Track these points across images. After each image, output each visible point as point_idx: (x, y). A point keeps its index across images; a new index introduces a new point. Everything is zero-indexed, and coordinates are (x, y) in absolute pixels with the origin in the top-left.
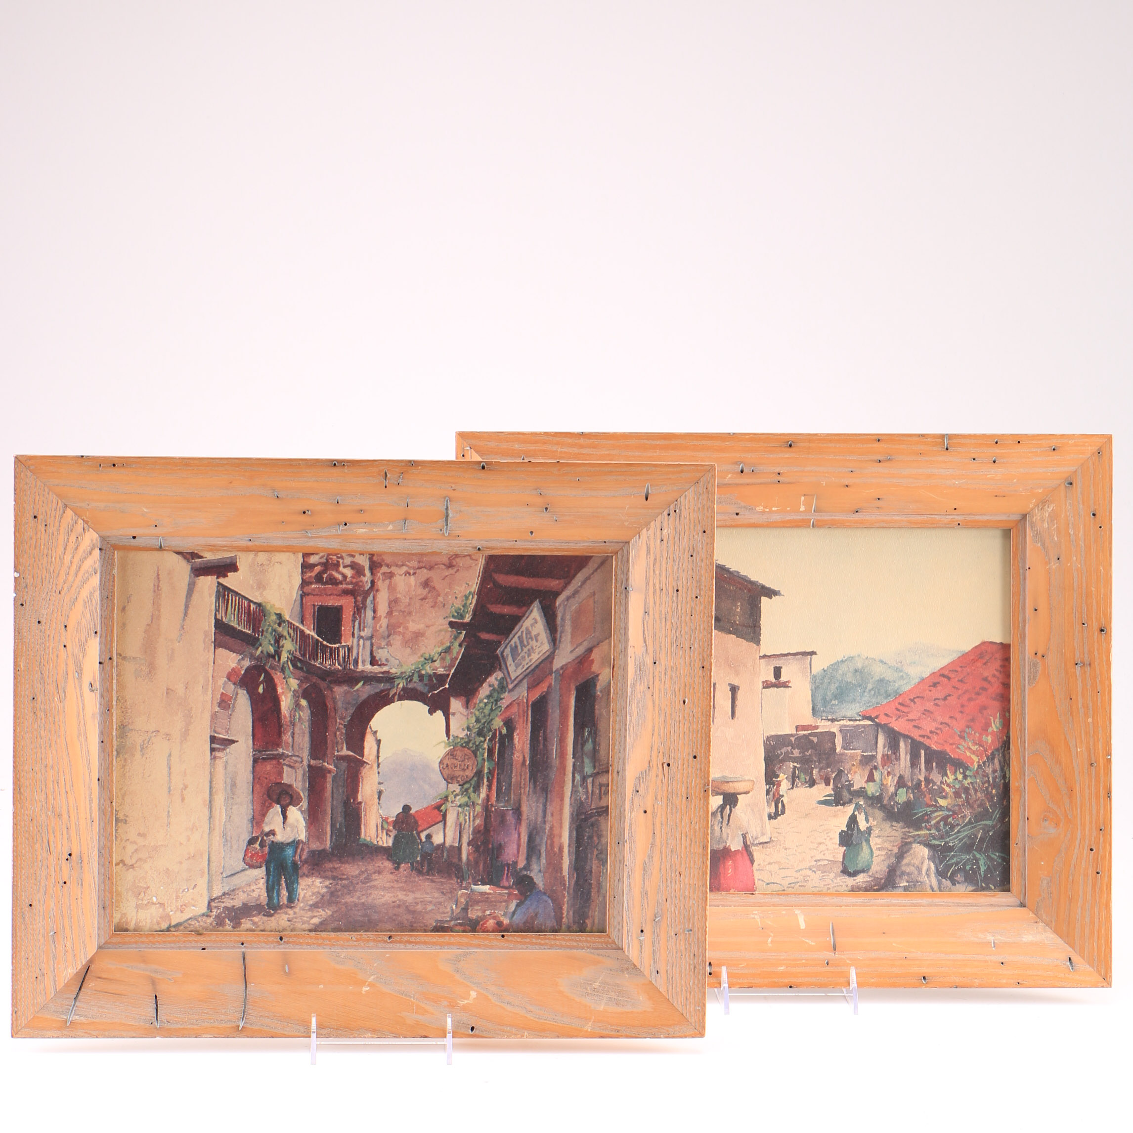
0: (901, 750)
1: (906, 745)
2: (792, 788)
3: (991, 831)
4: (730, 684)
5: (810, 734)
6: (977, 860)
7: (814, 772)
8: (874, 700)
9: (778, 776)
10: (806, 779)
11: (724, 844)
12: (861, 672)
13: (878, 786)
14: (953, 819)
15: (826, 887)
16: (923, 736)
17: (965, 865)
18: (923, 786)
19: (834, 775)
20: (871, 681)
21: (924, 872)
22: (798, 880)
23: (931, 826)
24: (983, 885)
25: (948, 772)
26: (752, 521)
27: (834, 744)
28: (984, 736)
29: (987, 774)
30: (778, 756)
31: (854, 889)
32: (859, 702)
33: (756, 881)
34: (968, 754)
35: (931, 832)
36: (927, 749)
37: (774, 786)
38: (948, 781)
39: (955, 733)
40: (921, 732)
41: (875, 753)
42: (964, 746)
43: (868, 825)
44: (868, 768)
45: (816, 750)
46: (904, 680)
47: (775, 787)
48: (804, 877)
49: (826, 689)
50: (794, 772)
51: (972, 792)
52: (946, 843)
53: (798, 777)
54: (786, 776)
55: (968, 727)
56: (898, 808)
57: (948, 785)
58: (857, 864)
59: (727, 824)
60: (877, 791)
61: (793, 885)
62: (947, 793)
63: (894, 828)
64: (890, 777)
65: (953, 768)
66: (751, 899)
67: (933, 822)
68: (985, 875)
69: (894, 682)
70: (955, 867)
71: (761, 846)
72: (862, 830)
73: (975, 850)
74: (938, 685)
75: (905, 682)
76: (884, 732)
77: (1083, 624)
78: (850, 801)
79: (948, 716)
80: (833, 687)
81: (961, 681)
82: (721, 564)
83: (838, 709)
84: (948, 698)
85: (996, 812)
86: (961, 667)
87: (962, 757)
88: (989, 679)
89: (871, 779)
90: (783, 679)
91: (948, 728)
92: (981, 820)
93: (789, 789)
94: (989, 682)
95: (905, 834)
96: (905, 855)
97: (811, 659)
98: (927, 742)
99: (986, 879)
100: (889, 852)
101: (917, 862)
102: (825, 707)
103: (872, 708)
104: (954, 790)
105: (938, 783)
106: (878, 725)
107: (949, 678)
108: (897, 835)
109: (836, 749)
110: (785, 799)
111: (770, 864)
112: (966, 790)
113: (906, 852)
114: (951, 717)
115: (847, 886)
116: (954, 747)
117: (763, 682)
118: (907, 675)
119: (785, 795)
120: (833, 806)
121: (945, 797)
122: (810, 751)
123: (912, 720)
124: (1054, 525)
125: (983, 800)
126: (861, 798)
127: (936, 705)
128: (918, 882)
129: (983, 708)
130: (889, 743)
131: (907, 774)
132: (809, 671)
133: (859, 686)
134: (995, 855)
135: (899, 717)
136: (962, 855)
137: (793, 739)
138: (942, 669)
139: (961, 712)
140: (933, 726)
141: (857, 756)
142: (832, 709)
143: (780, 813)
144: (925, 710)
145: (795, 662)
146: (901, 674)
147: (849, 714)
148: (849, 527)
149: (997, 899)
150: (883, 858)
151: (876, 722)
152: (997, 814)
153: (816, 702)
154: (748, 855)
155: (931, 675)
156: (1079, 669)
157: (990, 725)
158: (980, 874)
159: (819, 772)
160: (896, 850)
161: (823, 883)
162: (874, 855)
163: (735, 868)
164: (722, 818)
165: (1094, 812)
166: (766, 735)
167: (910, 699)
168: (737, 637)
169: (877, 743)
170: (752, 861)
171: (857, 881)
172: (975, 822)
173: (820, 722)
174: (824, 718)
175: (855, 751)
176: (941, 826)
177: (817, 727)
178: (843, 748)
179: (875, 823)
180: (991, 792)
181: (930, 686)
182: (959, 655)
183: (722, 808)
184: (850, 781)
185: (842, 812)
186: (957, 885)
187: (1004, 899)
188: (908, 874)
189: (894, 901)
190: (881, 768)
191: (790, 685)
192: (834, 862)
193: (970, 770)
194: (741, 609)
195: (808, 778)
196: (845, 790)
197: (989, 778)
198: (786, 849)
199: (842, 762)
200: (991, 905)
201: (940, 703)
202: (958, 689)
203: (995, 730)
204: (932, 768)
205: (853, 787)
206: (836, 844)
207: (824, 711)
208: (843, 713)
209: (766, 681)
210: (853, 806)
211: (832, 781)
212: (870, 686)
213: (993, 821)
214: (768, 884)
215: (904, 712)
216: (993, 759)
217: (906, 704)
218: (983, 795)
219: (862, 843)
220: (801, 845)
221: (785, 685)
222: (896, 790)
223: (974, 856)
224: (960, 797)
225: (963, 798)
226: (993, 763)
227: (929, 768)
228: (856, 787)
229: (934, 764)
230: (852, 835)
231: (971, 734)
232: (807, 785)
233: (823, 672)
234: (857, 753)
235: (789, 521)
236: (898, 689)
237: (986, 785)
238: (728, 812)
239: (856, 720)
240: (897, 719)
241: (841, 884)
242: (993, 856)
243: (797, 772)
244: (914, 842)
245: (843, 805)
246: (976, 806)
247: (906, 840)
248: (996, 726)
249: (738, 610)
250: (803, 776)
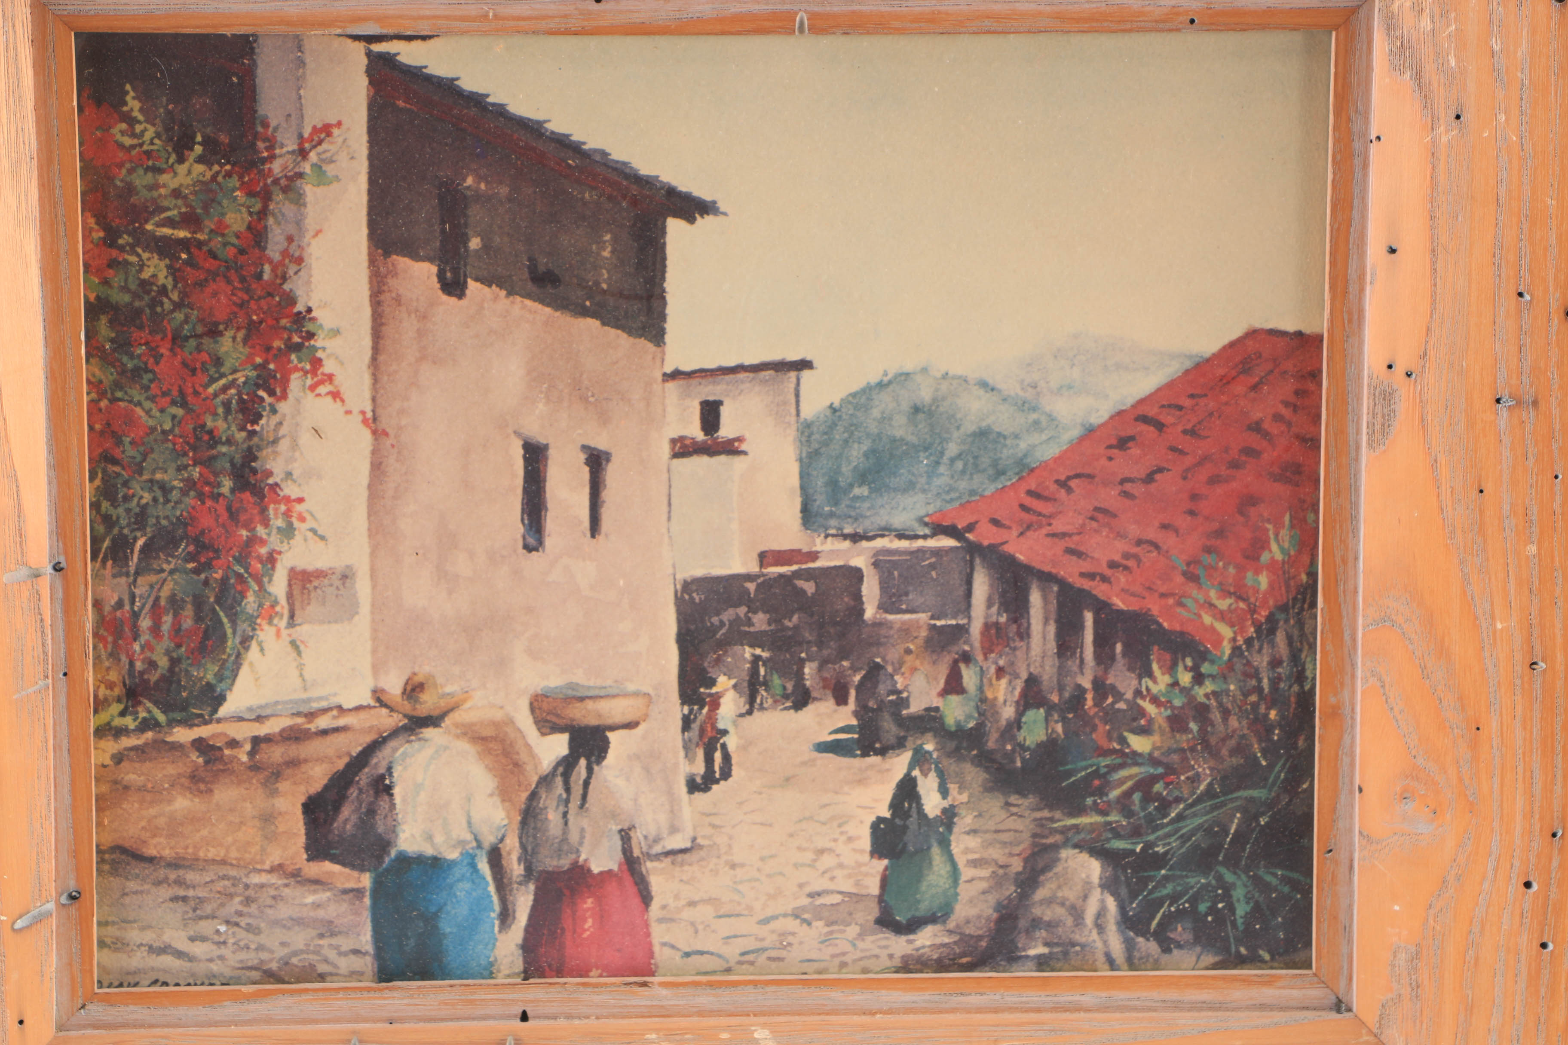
0: (1032, 611)
1: (1045, 598)
2: (750, 712)
3: (1263, 814)
4: (585, 448)
5: (797, 574)
6: (1228, 889)
7: (807, 670)
8: (963, 485)
9: (712, 682)
10: (785, 688)
11: (574, 856)
12: (930, 414)
13: (972, 704)
14: (1167, 784)
15: (837, 961)
16: (1091, 576)
17: (1194, 901)
18: (1089, 703)
19: (857, 678)
20: (956, 434)
21: (1089, 919)
22: (765, 944)
23: (1108, 803)
24: (1243, 950)
25: (1155, 666)
26: (637, 18)
27: (858, 597)
28: (1249, 575)
29: (1257, 670)
30: (713, 630)
31: (910, 965)
32: (924, 491)
33: (657, 949)
34: (1207, 619)
35: (1109, 819)
36: (1101, 607)
37: (701, 708)
38: (1155, 689)
39: (1174, 568)
40: (1086, 566)
41: (965, 621)
42: (1196, 601)
43: (945, 804)
44: (947, 660)
45: (812, 615)
46: (1042, 431)
47: (705, 710)
48: (781, 935)
49: (839, 457)
50: (754, 672)
51: (1216, 716)
52: (1148, 846)
53: (766, 684)
54: (733, 682)
55: (1208, 550)
56: (1023, 760)
57: (1155, 700)
58: (919, 902)
59: (582, 806)
60: (969, 717)
61: (750, 957)
62: (1151, 721)
63: (1014, 810)
64: (1004, 682)
65: (1168, 656)
66: (642, 998)
67: (1114, 794)
68: (1248, 925)
69: (1017, 437)
70: (1170, 905)
71: (669, 860)
72: (931, 815)
73: (1222, 864)
74: (1130, 444)
75: (1044, 437)
76: (990, 566)
77: (1520, 295)
78: (900, 744)
79: (1157, 524)
80: (857, 453)
81: (1192, 433)
82: (556, 130)
83: (869, 509)
84: (1158, 477)
85: (1277, 768)
86: (1192, 396)
87: (1189, 628)
88: (1266, 426)
89: (954, 685)
90: (726, 431)
91: (1155, 554)
92: (1239, 788)
93: (742, 715)
94: (1265, 434)
95: (1042, 826)
96: (1042, 878)
97: (798, 380)
98: (1100, 590)
99: (1248, 935)
100: (1001, 872)
101: (1070, 894)
102: (836, 504)
103: (956, 504)
104: (1169, 712)
105: (1129, 695)
106: (973, 550)
107: (1160, 426)
108: (1020, 827)
109: (862, 612)
110: (731, 742)
111: (692, 904)
112: (1201, 711)
113: (1043, 871)
114: (1164, 527)
115: (891, 956)
116: (1171, 601)
117: (673, 441)
118: (1051, 418)
119: (731, 729)
120: (855, 756)
121: (1144, 731)
122: (795, 618)
123: (1064, 535)
124: (1449, 25)
125: (1243, 737)
126: (929, 736)
127: (1126, 494)
128: (1073, 945)
129: (1249, 501)
130: (1003, 595)
131: (1048, 672)
132: (793, 411)
133: (926, 449)
134: (1275, 875)
135: (1029, 527)
136: (1187, 876)
137: (751, 587)
138: (1141, 401)
139: (1191, 513)
140: (1116, 549)
141: (919, 627)
142: (855, 508)
143: (717, 775)
144: (1096, 509)
145: (757, 389)
146: (1034, 416)
147: (901, 519)
148: (901, 31)
149: (1277, 992)
150: (984, 885)
151: (966, 540)
152: (1280, 772)
153: (811, 491)
154: (636, 884)
155: (1112, 417)
156: (1505, 414)
157: (1264, 545)
158: (1234, 924)
159: (820, 669)
160: (1017, 865)
161: (831, 950)
162: (963, 878)
163: (602, 917)
164: (568, 790)
165: (1538, 789)
166: (680, 576)
167: (1057, 482)
168: (604, 324)
169: (969, 594)
170: (646, 898)
171: (918, 944)
172: (1225, 794)
173: (822, 544)
174: (832, 531)
175: (913, 616)
176: (1133, 802)
177: (813, 556)
178: (886, 606)
179: (964, 797)
180: (1266, 715)
181: (1110, 447)
182: (1188, 364)
183: (567, 765)
184: (900, 692)
185: (880, 771)
186: (1175, 952)
187: (1295, 993)
188: (1051, 925)
189: (1012, 998)
190: (980, 657)
191: (744, 447)
192: (857, 898)
193: (1212, 662)
194: (612, 252)
195: (790, 686)
196: (886, 716)
197: (1260, 681)
198: (733, 866)
199: (878, 644)
200: (1263, 1007)
201: (1137, 489)
202: (1182, 452)
203: (1279, 556)
204: (1113, 658)
205: (908, 707)
206: (862, 851)
207: (832, 515)
208: (883, 518)
209: (682, 439)
210: (906, 757)
211: (853, 693)
212: (952, 449)
213: (1270, 790)
214: (687, 955)
215: (1040, 514)
216: (1272, 631)
217: (1046, 493)
218: (1245, 722)
219: (929, 848)
220: (772, 857)
221: (731, 448)
222: (1020, 714)
223: (1220, 878)
224: (1186, 730)
225: (1191, 731)
226: (1272, 644)
227: (1104, 656)
228: (915, 707)
229: (1119, 647)
230: (905, 828)
231: (1216, 569)
232: (788, 704)
233: (828, 412)
234: (917, 621)
235: (737, 18)
236: (1025, 456)
237: (1253, 698)
238: (584, 774)
239: (916, 537)
240: (1021, 534)
241: (877, 951)
242: (1268, 878)
243: (762, 671)
244: (1065, 844)
245: (882, 752)
246: (1224, 752)
247: (1044, 841)
248: (1282, 549)
249: (606, 254)
250: (776, 681)
